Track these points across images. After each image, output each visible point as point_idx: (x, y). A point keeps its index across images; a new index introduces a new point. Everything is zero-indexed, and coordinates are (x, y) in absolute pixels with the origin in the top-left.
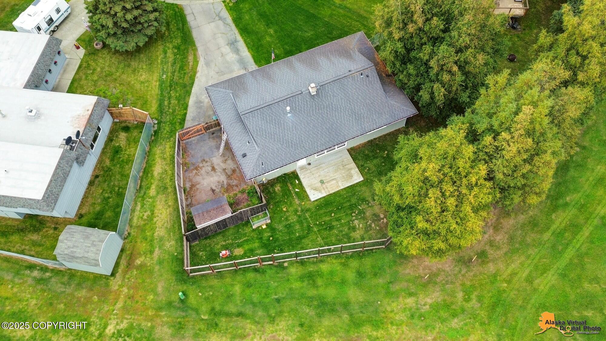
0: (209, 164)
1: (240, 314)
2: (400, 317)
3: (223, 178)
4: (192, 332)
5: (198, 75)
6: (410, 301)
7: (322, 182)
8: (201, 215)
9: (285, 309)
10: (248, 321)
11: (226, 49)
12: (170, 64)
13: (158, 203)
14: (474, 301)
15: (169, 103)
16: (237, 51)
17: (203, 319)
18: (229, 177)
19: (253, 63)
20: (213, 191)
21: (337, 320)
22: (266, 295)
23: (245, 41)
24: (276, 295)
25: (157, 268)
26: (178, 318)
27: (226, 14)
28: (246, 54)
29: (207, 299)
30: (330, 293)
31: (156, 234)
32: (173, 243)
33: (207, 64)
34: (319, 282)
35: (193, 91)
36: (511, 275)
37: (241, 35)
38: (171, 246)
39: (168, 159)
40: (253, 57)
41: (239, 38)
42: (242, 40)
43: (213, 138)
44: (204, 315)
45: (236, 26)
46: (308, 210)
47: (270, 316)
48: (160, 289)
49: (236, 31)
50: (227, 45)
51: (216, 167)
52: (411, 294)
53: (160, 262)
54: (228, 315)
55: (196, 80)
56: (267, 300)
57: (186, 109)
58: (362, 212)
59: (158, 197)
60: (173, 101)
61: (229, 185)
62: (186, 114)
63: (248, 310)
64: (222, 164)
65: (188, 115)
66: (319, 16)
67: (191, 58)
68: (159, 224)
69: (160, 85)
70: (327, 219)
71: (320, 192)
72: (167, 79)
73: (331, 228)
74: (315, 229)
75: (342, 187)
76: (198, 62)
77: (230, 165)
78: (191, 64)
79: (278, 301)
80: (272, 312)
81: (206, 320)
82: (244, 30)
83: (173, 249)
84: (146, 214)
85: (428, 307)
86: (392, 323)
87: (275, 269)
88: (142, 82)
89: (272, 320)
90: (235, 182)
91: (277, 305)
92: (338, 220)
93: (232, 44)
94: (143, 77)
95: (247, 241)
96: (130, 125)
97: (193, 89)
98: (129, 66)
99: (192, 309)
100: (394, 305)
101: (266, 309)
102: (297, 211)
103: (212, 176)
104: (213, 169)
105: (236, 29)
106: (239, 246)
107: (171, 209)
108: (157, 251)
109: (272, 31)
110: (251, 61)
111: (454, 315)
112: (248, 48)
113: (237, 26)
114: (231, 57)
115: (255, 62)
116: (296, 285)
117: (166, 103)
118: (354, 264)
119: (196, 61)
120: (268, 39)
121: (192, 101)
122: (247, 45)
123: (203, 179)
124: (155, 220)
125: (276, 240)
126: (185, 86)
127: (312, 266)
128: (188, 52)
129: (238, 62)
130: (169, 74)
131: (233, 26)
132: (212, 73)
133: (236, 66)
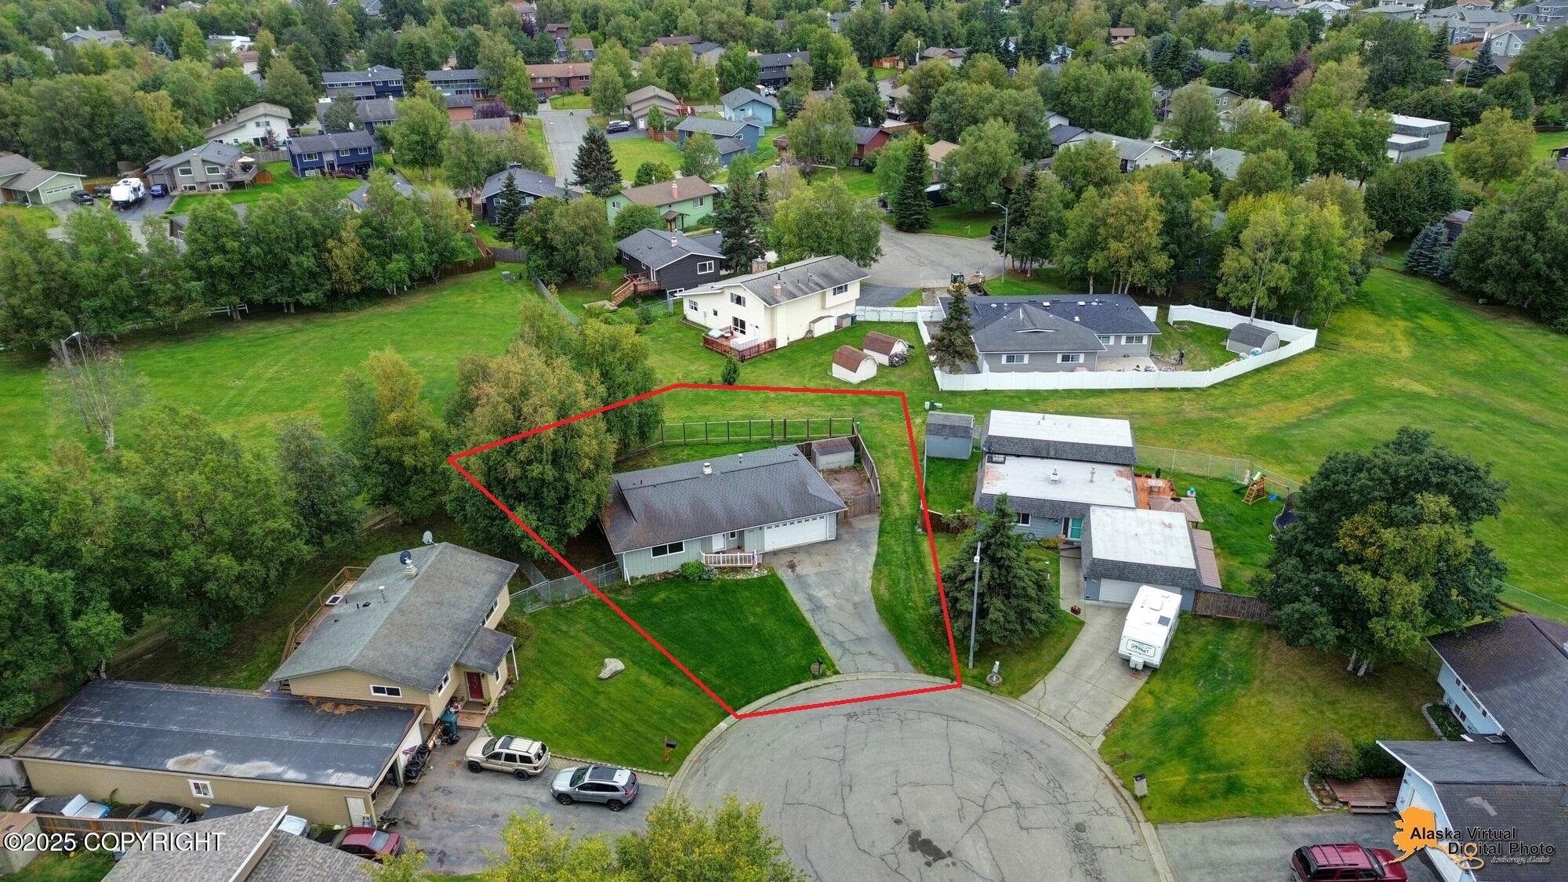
5: (869, 575)
11: (829, 602)
16: (811, 598)
19: (785, 582)
23: (798, 609)
27: (832, 651)
28: (797, 597)
33: (857, 585)
37: (804, 619)
40: (786, 590)
41: (808, 616)
42: (803, 613)
45: (814, 632)
49: (812, 624)
50: (826, 607)
55: (872, 569)
57: (881, 542)
60: (899, 550)
62: (880, 538)
65: (878, 537)
69: (924, 567)
72: (916, 573)
76: (873, 590)
78: (883, 588)
93: (818, 607)
97: (875, 560)
105: (813, 628)
110: (788, 585)
112: (792, 602)
113: (811, 631)
114: (820, 593)
115: (782, 584)
117: (910, 549)
120: (758, 610)
121: (874, 549)
122: (795, 605)
126: (888, 563)
129: (809, 586)
131: (818, 632)
132: (848, 574)
133: (812, 580)
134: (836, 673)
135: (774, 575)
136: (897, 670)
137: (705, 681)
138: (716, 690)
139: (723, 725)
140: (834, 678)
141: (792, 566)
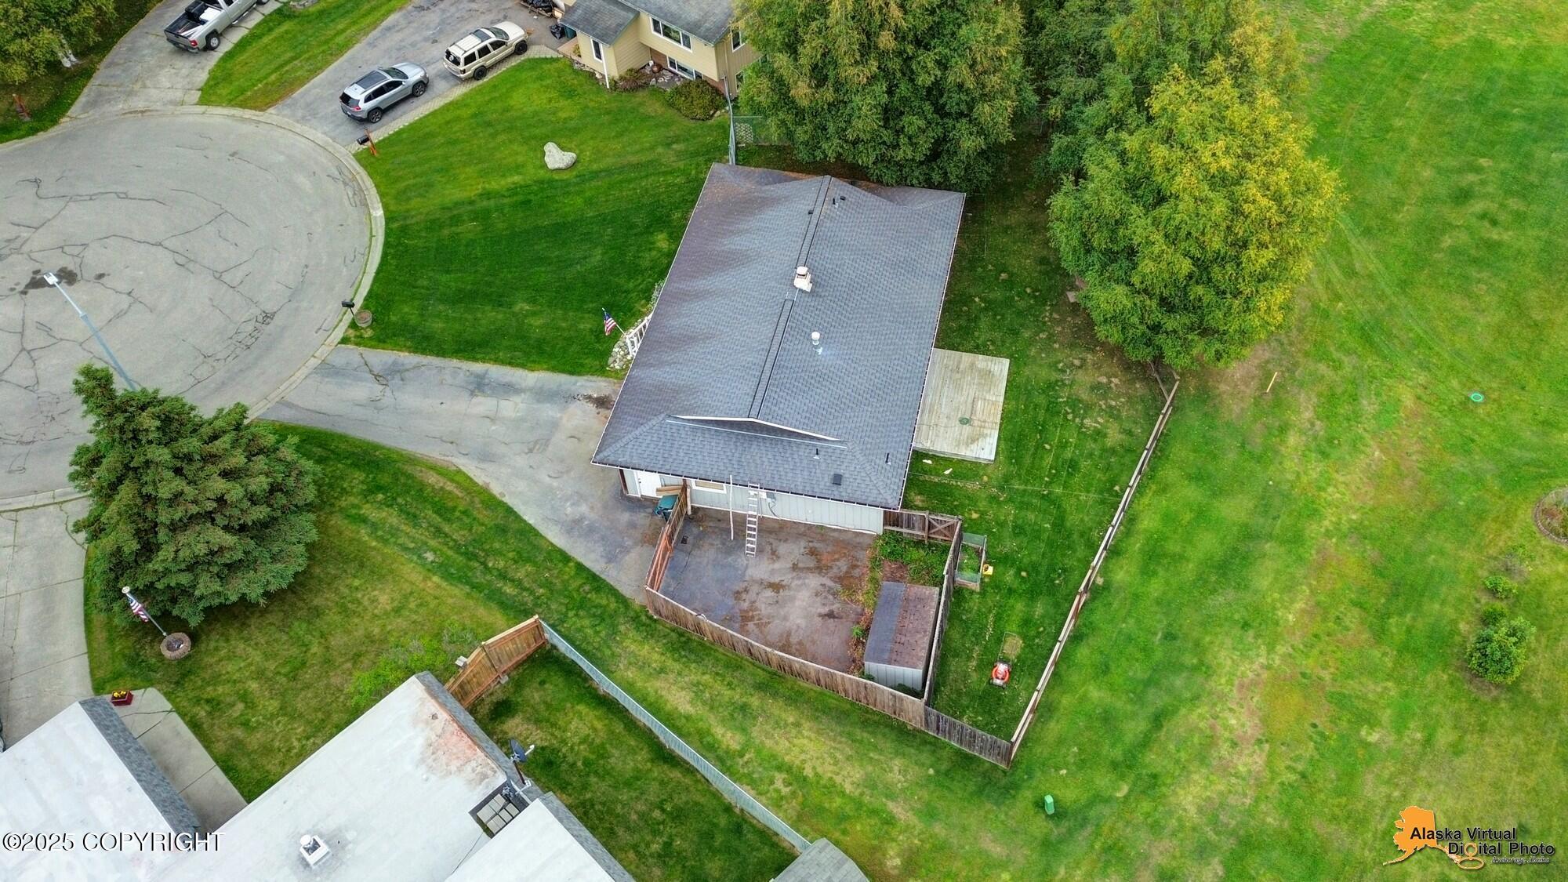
0: (755, 589)
1: (1158, 720)
2: (1315, 469)
3: (814, 581)
4: (1143, 834)
5: (496, 489)
6: (1292, 439)
7: (964, 421)
8: (897, 647)
9: (1195, 634)
10: (1183, 711)
11: (484, 404)
12: (403, 527)
13: (769, 743)
14: (1346, 359)
15: (519, 584)
16: (509, 389)
17: (1126, 797)
18: (820, 569)
19: (573, 378)
20: (831, 615)
21: (1268, 563)
22: (1146, 650)
23: (496, 361)
24: (1155, 634)
25: (938, 829)
26: (1092, 847)
27: (383, 356)
29: (1082, 764)
30: (1208, 543)
31: (848, 788)
32: (897, 763)
33: (485, 457)
34: (1173, 547)
35: (531, 522)
36: (1327, 288)
37: (475, 360)
38: (904, 772)
39: (670, 663)
40: (556, 370)
41: (478, 367)
42: (487, 366)
43: (695, 546)
44: (1119, 789)
45: (438, 355)
46: (1007, 479)
47: (1195, 669)
48: (997, 850)
49: (454, 363)
50: (472, 394)
51: (776, 579)
52: (1283, 429)
53: (930, 814)
54: (1145, 743)
55: (506, 499)
56: (1158, 655)
57: (566, 558)
58: (1074, 402)
59: (754, 734)
60: (522, 572)
61: (839, 579)
62: (580, 567)
63: (1157, 699)
64: (777, 566)
65: (587, 564)
66: (570, 219)
67: (432, 479)
68: (827, 770)
69: (447, 576)
70: (1049, 460)
71: (985, 436)
72: (442, 553)
73: (1073, 465)
74: (1058, 490)
75: (1002, 399)
76: (459, 471)
77: (792, 551)
78: (450, 487)
79: (1169, 637)
80: (1190, 660)
81: (1131, 791)
82: (468, 348)
83: (914, 772)
84: (779, 784)
85: (1318, 423)
86: (1321, 489)
87: (1098, 603)
88: (397, 611)
89: (1203, 668)
90: (843, 565)
91: (1178, 643)
92: (1063, 445)
93: (479, 386)
94: (384, 599)
95: (998, 618)
96: (500, 696)
97: (526, 518)
98: (317, 612)
99: (1090, 804)
100: (1287, 464)
101: (1176, 667)
102: (993, 499)
103: (793, 599)
104: (776, 587)
105: (447, 360)
106: (999, 640)
107: (806, 725)
108: (895, 808)
109: (521, 306)
110: (562, 378)
111: (1354, 398)
112: (523, 366)
113: (441, 353)
114: (512, 407)
115: (572, 373)
116: (1155, 587)
117: (509, 590)
118: (1169, 473)
119: (456, 476)
120: (536, 322)
121: (557, 538)
122: (510, 364)
123: (785, 618)
124: (808, 772)
125: (1034, 568)
126: (501, 530)
127: (1132, 540)
128: (410, 476)
129: (538, 401)
130: (432, 543)
131: (432, 360)
132: (521, 461)
133: (549, 411)
134: (345, 340)
135: (602, 370)
136: (283, 403)
137: (456, 220)
138: (433, 225)
139: (379, 213)
140: (339, 334)
141: (602, 402)
